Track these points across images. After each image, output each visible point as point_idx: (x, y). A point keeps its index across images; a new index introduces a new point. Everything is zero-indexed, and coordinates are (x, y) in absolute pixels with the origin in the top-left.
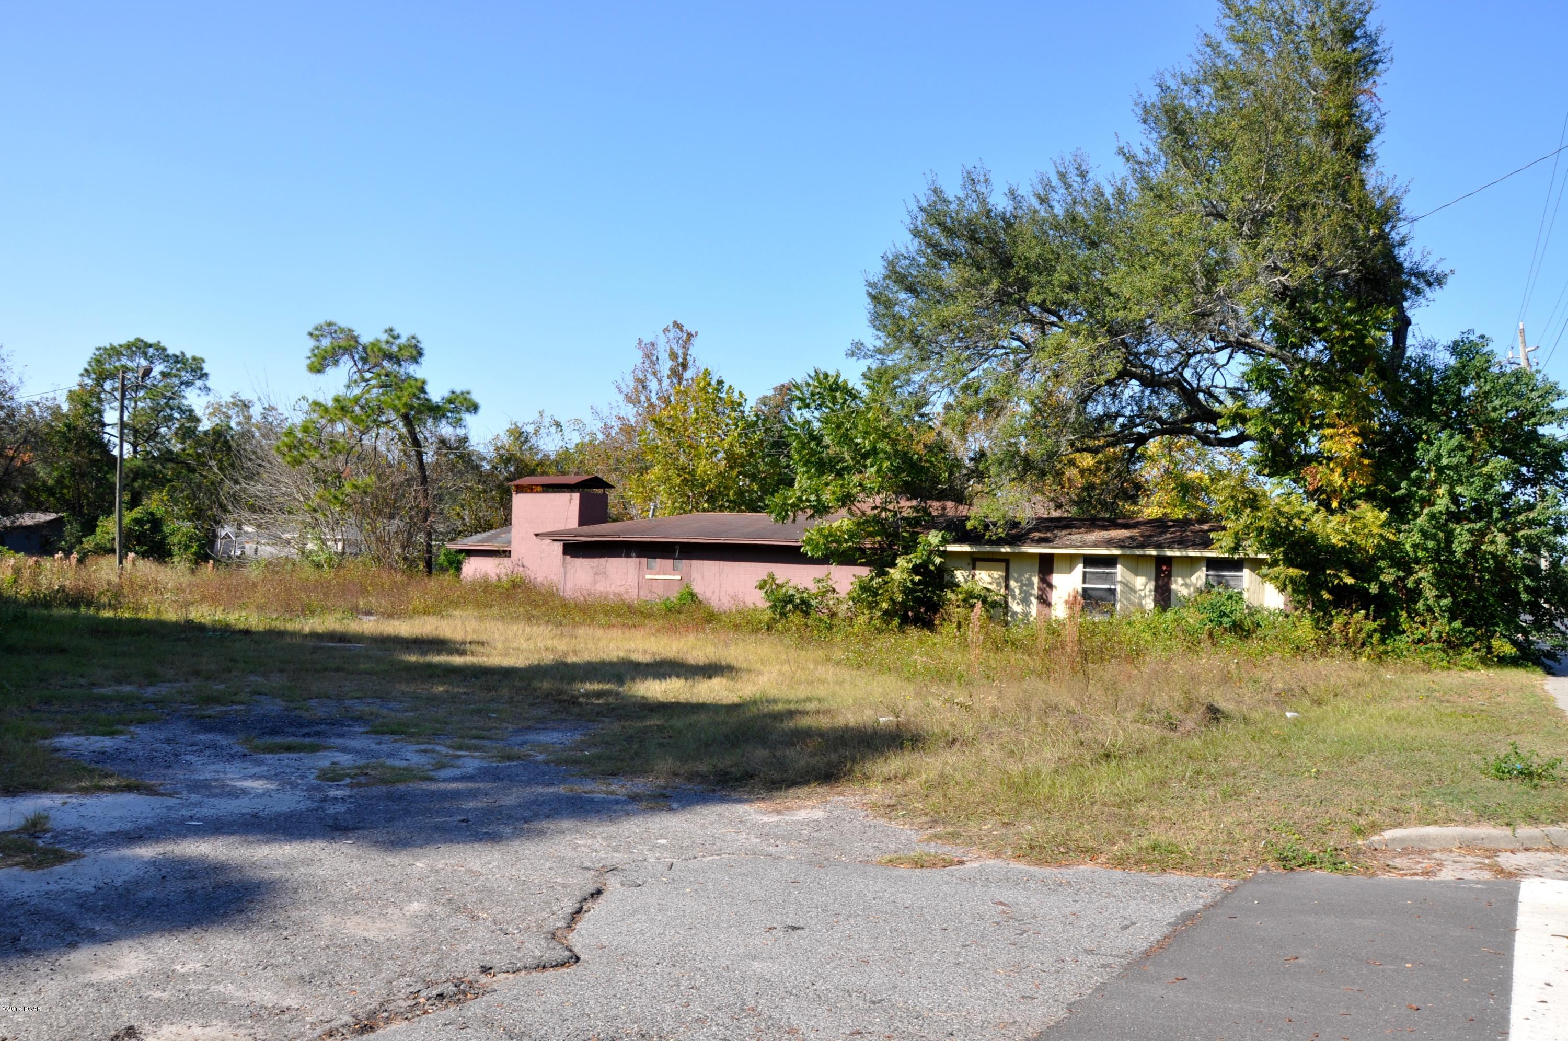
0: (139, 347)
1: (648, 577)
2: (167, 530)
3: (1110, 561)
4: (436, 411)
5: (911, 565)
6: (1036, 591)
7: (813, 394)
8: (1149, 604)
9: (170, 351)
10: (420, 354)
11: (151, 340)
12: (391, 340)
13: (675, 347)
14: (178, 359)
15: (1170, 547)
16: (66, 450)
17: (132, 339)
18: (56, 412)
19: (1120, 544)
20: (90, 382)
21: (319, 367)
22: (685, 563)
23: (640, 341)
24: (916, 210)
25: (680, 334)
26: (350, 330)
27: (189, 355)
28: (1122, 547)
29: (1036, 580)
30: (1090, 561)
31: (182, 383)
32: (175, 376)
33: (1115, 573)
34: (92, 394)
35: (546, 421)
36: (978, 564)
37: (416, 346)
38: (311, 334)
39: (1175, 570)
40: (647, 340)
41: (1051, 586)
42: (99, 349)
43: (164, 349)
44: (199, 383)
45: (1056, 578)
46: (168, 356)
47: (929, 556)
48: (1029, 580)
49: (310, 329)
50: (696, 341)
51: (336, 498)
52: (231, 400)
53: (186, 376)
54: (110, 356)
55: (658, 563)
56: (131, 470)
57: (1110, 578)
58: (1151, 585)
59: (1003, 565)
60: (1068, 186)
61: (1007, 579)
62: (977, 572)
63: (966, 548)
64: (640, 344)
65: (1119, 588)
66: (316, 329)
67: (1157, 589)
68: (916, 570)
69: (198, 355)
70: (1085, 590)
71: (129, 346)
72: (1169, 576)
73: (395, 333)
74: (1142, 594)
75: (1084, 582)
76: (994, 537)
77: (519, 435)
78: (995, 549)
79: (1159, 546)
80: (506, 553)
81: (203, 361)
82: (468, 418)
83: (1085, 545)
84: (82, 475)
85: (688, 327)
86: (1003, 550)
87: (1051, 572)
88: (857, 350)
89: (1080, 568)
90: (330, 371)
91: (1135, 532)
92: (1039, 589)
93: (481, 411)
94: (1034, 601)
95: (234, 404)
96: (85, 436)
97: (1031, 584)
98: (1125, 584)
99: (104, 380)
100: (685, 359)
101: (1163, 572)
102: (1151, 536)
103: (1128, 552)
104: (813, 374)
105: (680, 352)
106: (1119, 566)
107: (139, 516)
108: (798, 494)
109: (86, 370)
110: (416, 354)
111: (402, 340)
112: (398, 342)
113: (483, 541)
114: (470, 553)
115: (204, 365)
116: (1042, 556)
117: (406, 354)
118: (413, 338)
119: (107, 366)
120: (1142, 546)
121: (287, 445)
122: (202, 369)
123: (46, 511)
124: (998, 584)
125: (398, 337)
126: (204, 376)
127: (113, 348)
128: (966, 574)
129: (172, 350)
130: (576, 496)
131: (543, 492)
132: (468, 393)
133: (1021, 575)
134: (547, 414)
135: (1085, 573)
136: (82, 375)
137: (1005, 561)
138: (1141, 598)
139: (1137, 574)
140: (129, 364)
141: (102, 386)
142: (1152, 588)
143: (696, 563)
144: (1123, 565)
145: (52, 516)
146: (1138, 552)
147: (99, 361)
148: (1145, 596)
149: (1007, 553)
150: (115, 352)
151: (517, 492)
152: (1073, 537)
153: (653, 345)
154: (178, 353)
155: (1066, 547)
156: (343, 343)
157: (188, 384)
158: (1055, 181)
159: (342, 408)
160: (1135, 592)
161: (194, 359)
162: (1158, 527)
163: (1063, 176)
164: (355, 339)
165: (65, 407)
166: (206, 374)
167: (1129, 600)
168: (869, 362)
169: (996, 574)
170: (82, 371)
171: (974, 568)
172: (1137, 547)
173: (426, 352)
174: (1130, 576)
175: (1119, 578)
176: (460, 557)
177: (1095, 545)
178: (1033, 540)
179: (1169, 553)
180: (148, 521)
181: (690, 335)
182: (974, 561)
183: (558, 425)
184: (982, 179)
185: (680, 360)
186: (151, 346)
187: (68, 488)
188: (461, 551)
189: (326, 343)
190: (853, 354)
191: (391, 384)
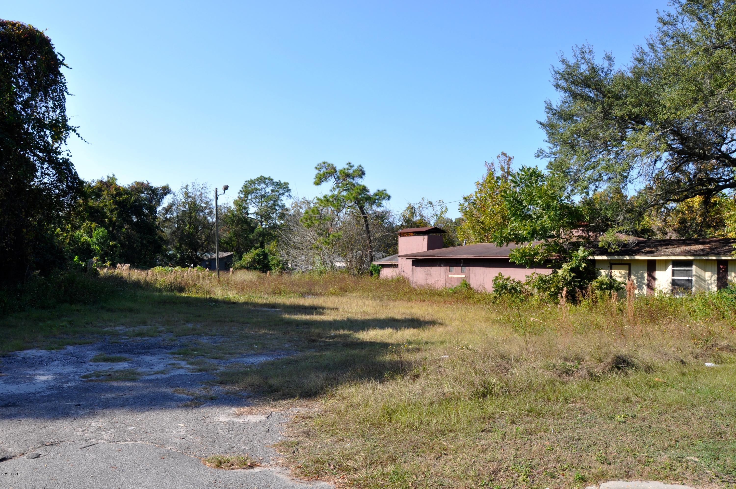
0: (262, 180)
1: (450, 276)
2: (270, 258)
3: (688, 263)
4: (371, 200)
5: (569, 268)
6: (646, 281)
7: (521, 179)
8: (714, 288)
9: (274, 181)
10: (363, 173)
11: (267, 176)
12: (350, 168)
13: (503, 164)
14: (278, 184)
15: (725, 254)
16: (232, 225)
17: (259, 176)
18: (229, 209)
19: (694, 253)
20: (242, 196)
21: (318, 182)
22: (467, 268)
23: (486, 163)
24: (553, 73)
25: (505, 158)
26: (333, 165)
27: (282, 182)
28: (694, 255)
29: (646, 275)
30: (676, 263)
31: (280, 194)
32: (277, 191)
33: (691, 270)
34: (243, 200)
35: (425, 202)
36: (613, 266)
37: (361, 170)
38: (316, 168)
39: (730, 268)
40: (489, 162)
41: (654, 279)
42: (246, 181)
43: (272, 180)
44: (287, 194)
45: (658, 274)
46: (274, 183)
47: (579, 263)
48: (642, 275)
49: (316, 166)
50: (513, 161)
51: (325, 241)
52: (303, 200)
53: (281, 191)
54: (251, 184)
55: (455, 269)
56: (258, 233)
57: (689, 273)
58: (715, 277)
59: (627, 267)
60: (655, 51)
61: (629, 275)
62: (613, 271)
63: (605, 258)
64: (486, 164)
65: (694, 279)
66: (318, 165)
67: (719, 279)
68: (572, 270)
69: (286, 182)
70: (673, 280)
71: (257, 179)
72: (726, 271)
73: (352, 165)
74: (709, 282)
75: (673, 275)
76: (613, 251)
77: (412, 210)
78: (621, 258)
79: (717, 254)
80: (396, 266)
81: (288, 184)
82: (384, 202)
83: (673, 254)
84: (240, 235)
85: (510, 154)
86: (625, 259)
87: (654, 270)
88: (540, 154)
89: (670, 268)
90: (324, 184)
91: (706, 247)
92: (648, 280)
93: (391, 199)
94: (645, 287)
95: (304, 202)
96: (240, 219)
97: (643, 278)
98: (698, 277)
99: (248, 194)
100: (508, 170)
101: (722, 269)
102: (716, 248)
103: (698, 258)
104: (521, 168)
105: (506, 167)
106: (694, 266)
107: (258, 252)
108: (509, 231)
109: (241, 191)
110: (361, 173)
111: (355, 168)
112: (353, 168)
113: (389, 260)
114: (383, 266)
115: (289, 186)
116: (649, 261)
117: (356, 174)
118: (360, 166)
119: (250, 188)
120: (707, 254)
121: (305, 218)
122: (288, 187)
123: (226, 251)
124: (625, 278)
125: (353, 166)
126: (289, 190)
127: (251, 181)
128: (607, 272)
129: (276, 180)
130: (426, 237)
131: (414, 235)
132: (385, 190)
133: (637, 273)
134: (426, 198)
135: (673, 271)
136: (239, 193)
137: (628, 265)
138: (709, 284)
139: (706, 271)
140: (258, 187)
141: (247, 197)
142: (716, 278)
143: (472, 269)
144: (696, 266)
145: (228, 254)
146: (704, 258)
147: (246, 187)
148: (711, 284)
149: (627, 260)
150: (252, 182)
151: (401, 236)
152: (667, 250)
153: (492, 164)
154: (278, 181)
155: (661, 256)
156: (329, 171)
157: (282, 194)
158: (647, 49)
159: (327, 200)
160: (705, 281)
161: (285, 183)
162: (723, 243)
163: (652, 46)
164: (334, 169)
165: (233, 206)
166: (290, 190)
167: (700, 286)
168: (548, 159)
169: (623, 272)
170: (239, 191)
171: (611, 269)
172: (704, 255)
173: (366, 172)
174: (701, 272)
175: (694, 273)
176: (379, 268)
177: (679, 254)
178: (643, 253)
179: (724, 258)
180: (262, 255)
181: (510, 159)
182: (611, 265)
183: (431, 203)
184: (587, 51)
185: (506, 171)
186: (266, 179)
187: (234, 241)
188: (380, 265)
189: (323, 170)
190: (538, 156)
191: (349, 188)
